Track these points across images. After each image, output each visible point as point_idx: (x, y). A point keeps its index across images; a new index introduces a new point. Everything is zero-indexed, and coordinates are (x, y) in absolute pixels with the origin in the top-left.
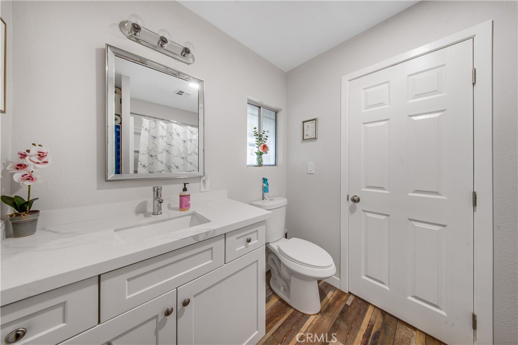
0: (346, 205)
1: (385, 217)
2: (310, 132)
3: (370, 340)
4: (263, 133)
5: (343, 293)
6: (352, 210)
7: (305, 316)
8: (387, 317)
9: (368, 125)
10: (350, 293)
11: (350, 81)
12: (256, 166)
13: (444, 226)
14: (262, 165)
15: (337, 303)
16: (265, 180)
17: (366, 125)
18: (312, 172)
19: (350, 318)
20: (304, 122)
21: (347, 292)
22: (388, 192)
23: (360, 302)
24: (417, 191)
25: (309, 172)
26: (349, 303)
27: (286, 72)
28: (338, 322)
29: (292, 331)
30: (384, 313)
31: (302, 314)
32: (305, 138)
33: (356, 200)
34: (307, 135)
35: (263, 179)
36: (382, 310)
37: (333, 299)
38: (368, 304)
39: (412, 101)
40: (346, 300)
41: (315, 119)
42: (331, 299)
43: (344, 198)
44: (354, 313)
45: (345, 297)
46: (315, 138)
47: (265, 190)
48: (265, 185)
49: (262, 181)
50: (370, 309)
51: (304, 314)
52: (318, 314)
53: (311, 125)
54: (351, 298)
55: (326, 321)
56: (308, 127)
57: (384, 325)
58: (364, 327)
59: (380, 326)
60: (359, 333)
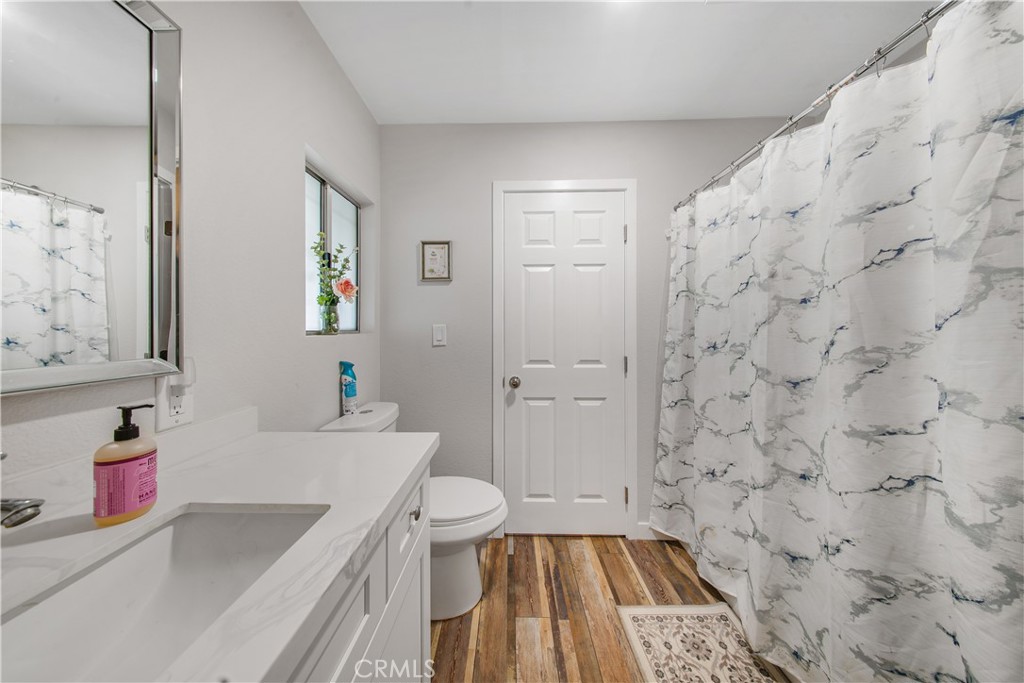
0: (500, 393)
1: (550, 401)
2: (436, 262)
3: (554, 585)
4: (339, 251)
5: (499, 541)
6: (510, 400)
7: (466, 619)
8: (555, 540)
9: (530, 269)
10: (506, 535)
11: (505, 192)
12: (319, 333)
13: (604, 399)
14: (336, 331)
15: (498, 561)
16: (346, 368)
17: (527, 268)
18: (441, 343)
19: (522, 573)
20: (424, 243)
21: (502, 536)
22: (552, 366)
23: (522, 540)
24: (582, 362)
25: (435, 343)
26: (511, 551)
27: (379, 123)
28: (512, 591)
29: (457, 664)
30: (550, 537)
31: (458, 621)
32: (427, 275)
33: (515, 385)
34: (432, 271)
35: (341, 363)
36: (547, 536)
37: (491, 560)
38: (529, 537)
39: (579, 246)
40: (506, 549)
41: (448, 243)
42: (488, 561)
43: (498, 382)
44: (523, 561)
45: (503, 546)
46: (448, 279)
47: (346, 390)
48: (349, 379)
49: (337, 370)
50: (536, 542)
51: (461, 617)
52: (481, 600)
53: (441, 251)
54: (511, 541)
55: (496, 601)
56: (434, 254)
57: (557, 553)
58: (541, 573)
59: (554, 558)
60: (540, 585)
